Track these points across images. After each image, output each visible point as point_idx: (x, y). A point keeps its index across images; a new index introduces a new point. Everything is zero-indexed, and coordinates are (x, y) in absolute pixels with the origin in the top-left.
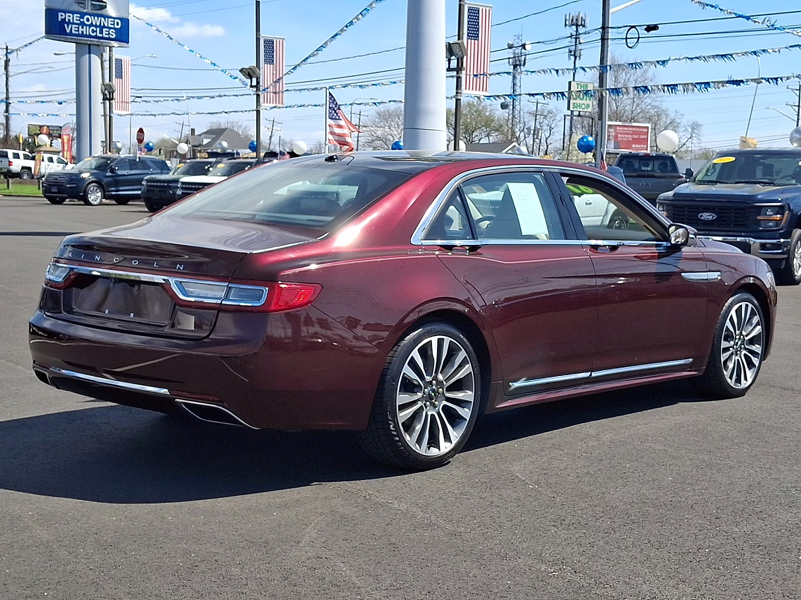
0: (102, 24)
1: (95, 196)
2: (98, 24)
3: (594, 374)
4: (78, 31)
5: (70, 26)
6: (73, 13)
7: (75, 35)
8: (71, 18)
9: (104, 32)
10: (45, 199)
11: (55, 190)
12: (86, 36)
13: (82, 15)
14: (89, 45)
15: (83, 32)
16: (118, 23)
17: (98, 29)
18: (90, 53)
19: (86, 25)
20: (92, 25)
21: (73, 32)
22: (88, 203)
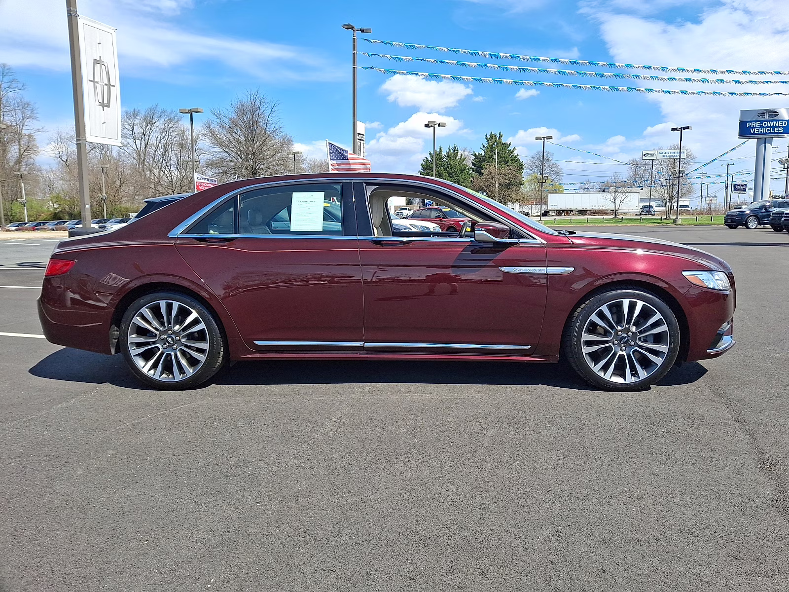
0: (774, 125)
1: (753, 224)
2: (772, 125)
3: (367, 345)
4: (759, 131)
5: (754, 129)
6: (756, 122)
7: (757, 134)
8: (754, 125)
9: (775, 130)
10: (725, 226)
11: (729, 221)
12: (764, 134)
13: (762, 122)
14: (766, 138)
15: (761, 131)
16: (785, 123)
17: (772, 129)
18: (765, 143)
19: (764, 127)
20: (768, 127)
21: (755, 132)
22: (748, 228)
